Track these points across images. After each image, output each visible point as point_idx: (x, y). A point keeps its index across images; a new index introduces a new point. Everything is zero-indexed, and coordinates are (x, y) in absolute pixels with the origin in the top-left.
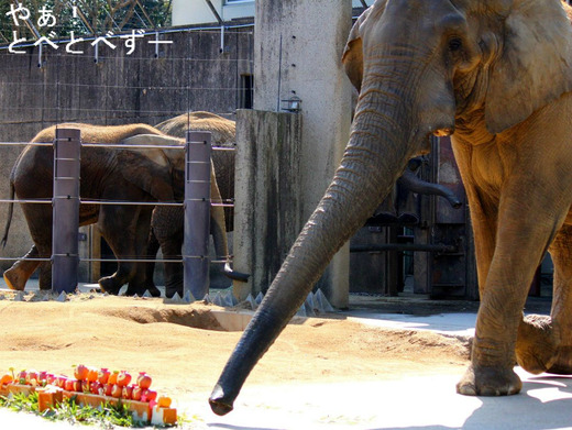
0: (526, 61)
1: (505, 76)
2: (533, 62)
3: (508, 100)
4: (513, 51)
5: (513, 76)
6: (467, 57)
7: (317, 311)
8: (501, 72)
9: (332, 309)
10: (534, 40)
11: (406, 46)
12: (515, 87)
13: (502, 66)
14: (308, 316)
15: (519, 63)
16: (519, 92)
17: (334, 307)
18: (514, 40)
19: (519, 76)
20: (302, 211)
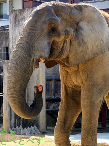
0: (86, 40)
1: (77, 45)
2: (89, 40)
3: (77, 54)
4: (80, 35)
5: (80, 45)
6: (59, 35)
7: (34, 133)
8: (75, 43)
9: (40, 133)
10: (90, 32)
11: (35, 27)
12: (81, 49)
13: (76, 41)
14: (31, 136)
15: (83, 40)
16: (82, 52)
17: (40, 132)
18: (82, 31)
19: (82, 45)
20: (28, 97)
